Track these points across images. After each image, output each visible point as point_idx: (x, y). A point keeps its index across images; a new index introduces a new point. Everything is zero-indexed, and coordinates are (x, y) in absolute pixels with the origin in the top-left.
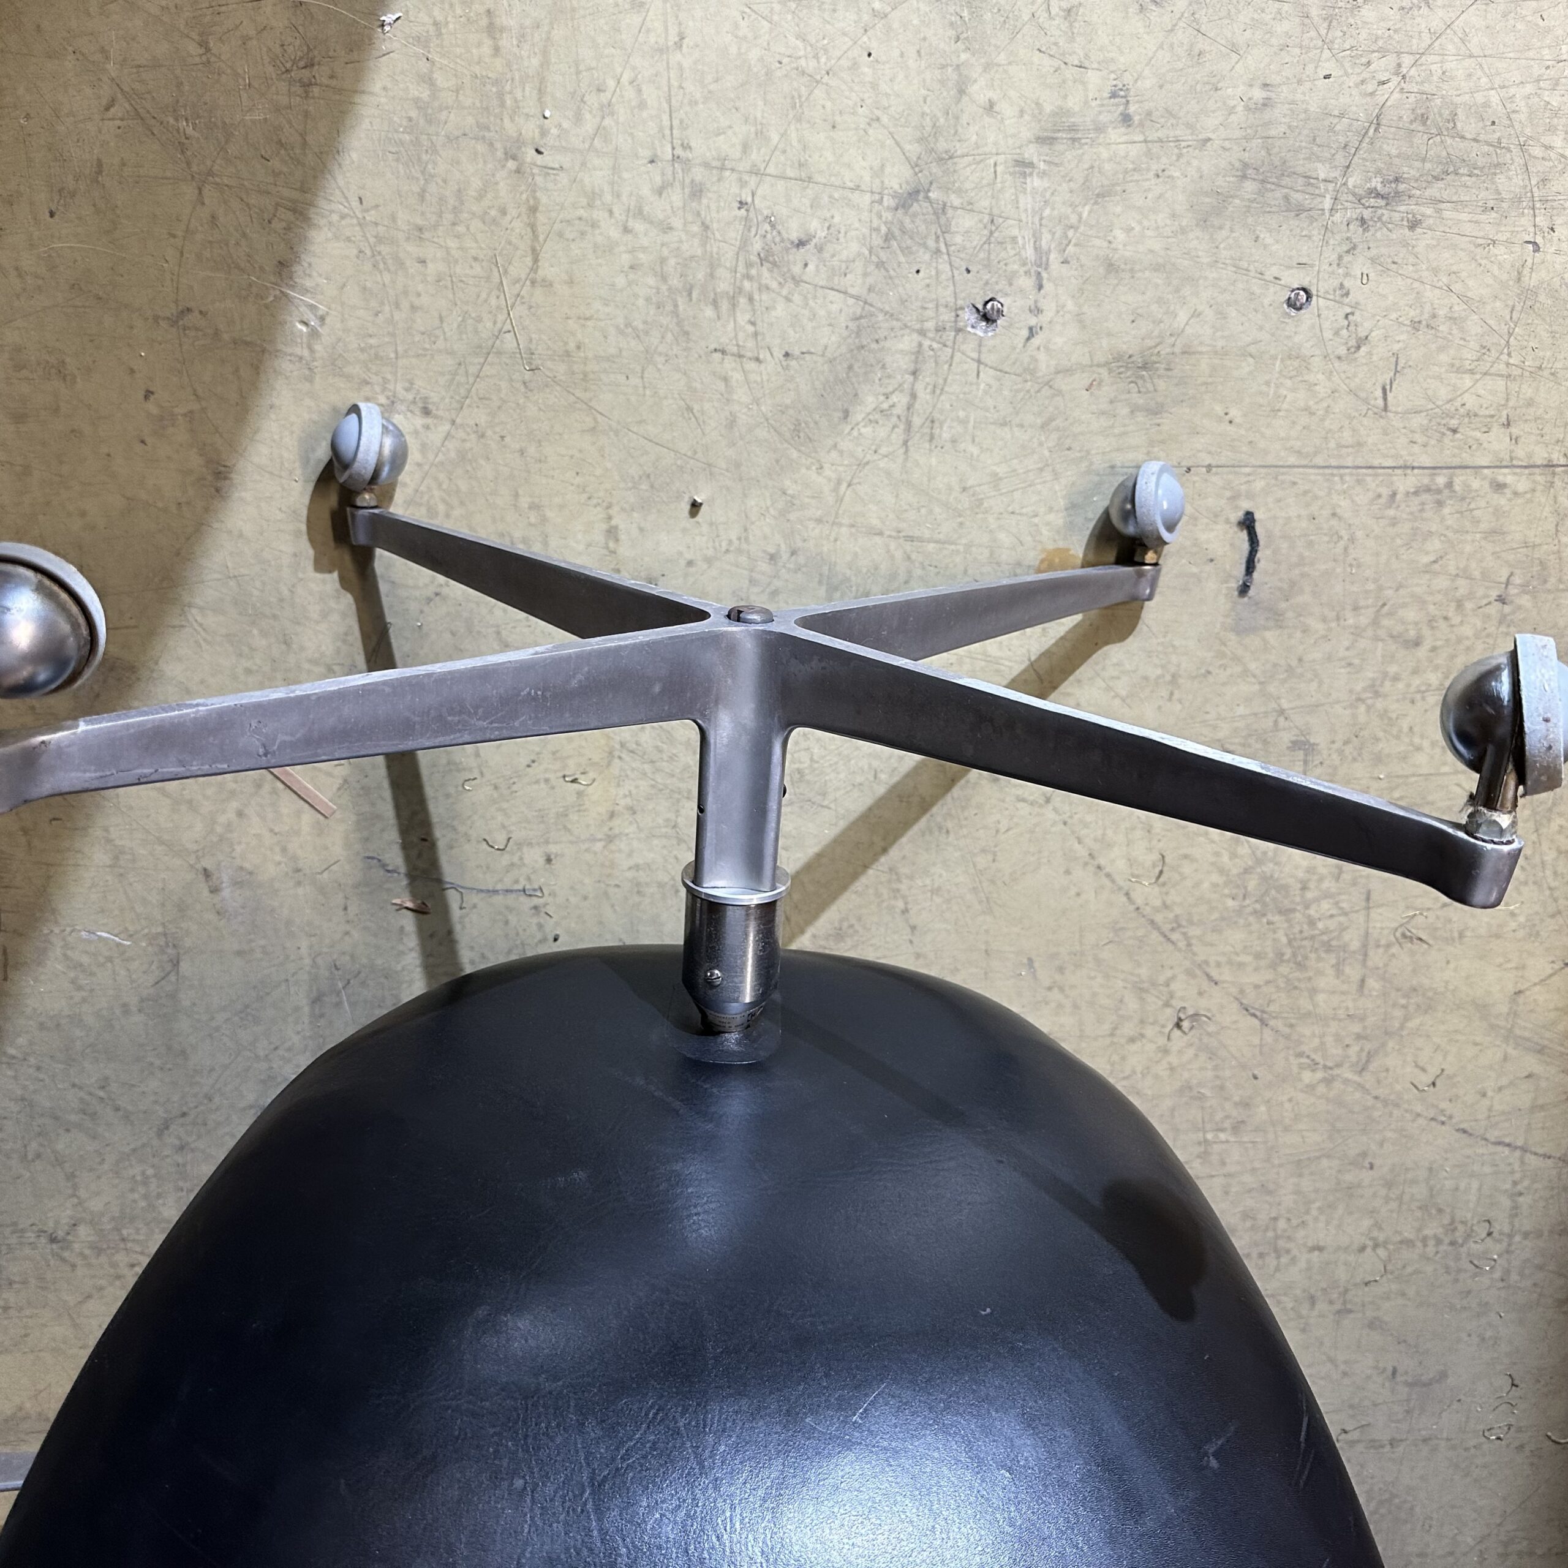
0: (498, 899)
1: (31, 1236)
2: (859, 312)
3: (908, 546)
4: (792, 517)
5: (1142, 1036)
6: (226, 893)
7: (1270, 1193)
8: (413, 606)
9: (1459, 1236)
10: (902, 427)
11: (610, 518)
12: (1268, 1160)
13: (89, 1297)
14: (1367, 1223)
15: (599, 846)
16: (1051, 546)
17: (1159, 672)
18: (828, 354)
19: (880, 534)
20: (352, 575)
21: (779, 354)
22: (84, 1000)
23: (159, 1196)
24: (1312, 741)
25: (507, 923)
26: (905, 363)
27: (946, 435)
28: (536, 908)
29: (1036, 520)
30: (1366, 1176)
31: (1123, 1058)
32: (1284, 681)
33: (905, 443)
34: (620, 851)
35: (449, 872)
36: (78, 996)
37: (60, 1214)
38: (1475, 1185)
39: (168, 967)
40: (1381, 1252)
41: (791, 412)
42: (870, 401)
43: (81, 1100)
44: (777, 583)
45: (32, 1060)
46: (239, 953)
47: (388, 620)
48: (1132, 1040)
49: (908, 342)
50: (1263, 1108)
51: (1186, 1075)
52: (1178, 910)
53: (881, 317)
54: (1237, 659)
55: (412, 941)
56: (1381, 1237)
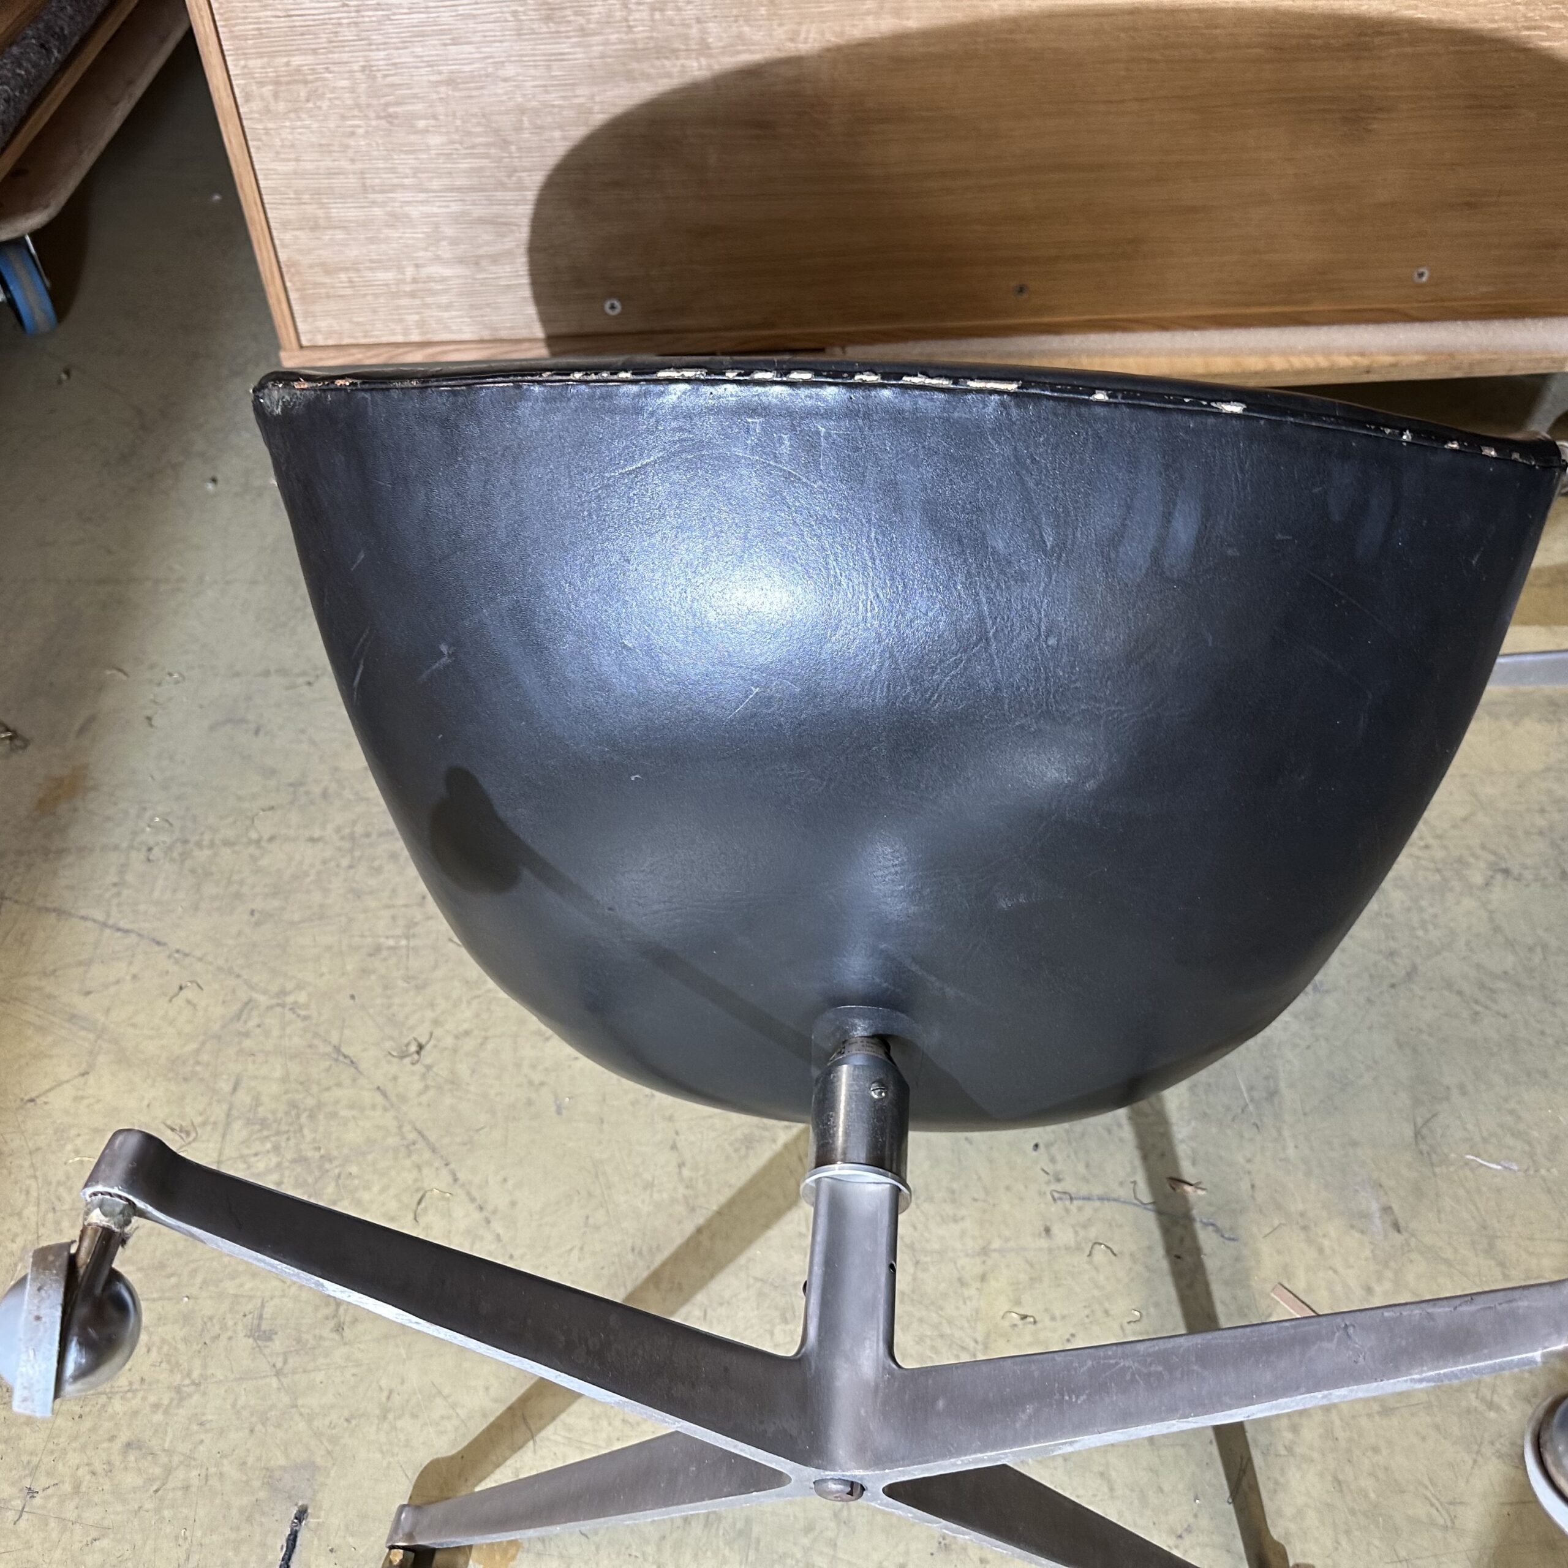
0: (1097, 1190)
1: (1527, 876)
5: (457, 1037)
6: (1375, 1207)
8: (1204, 1522)
9: (179, 848)
12: (351, 920)
14: (264, 862)
15: (996, 1244)
17: (400, 1424)
20: (1273, 1559)
22: (1506, 1100)
23: (1409, 910)
24: (251, 1340)
25: (1087, 1166)
28: (1059, 1180)
30: (258, 904)
31: (477, 1015)
32: (272, 1407)
34: (974, 1238)
35: (1150, 1221)
36: (1512, 1104)
37: (1501, 894)
38: (156, 894)
39: (1425, 1131)
40: (254, 835)
43: (1495, 1001)
45: (1550, 1041)
46: (1355, 1144)
47: (1231, 1507)
48: (467, 1033)
50: (349, 968)
51: (419, 1000)
52: (408, 1163)
54: (318, 1435)
55: (1182, 1150)
56: (252, 849)
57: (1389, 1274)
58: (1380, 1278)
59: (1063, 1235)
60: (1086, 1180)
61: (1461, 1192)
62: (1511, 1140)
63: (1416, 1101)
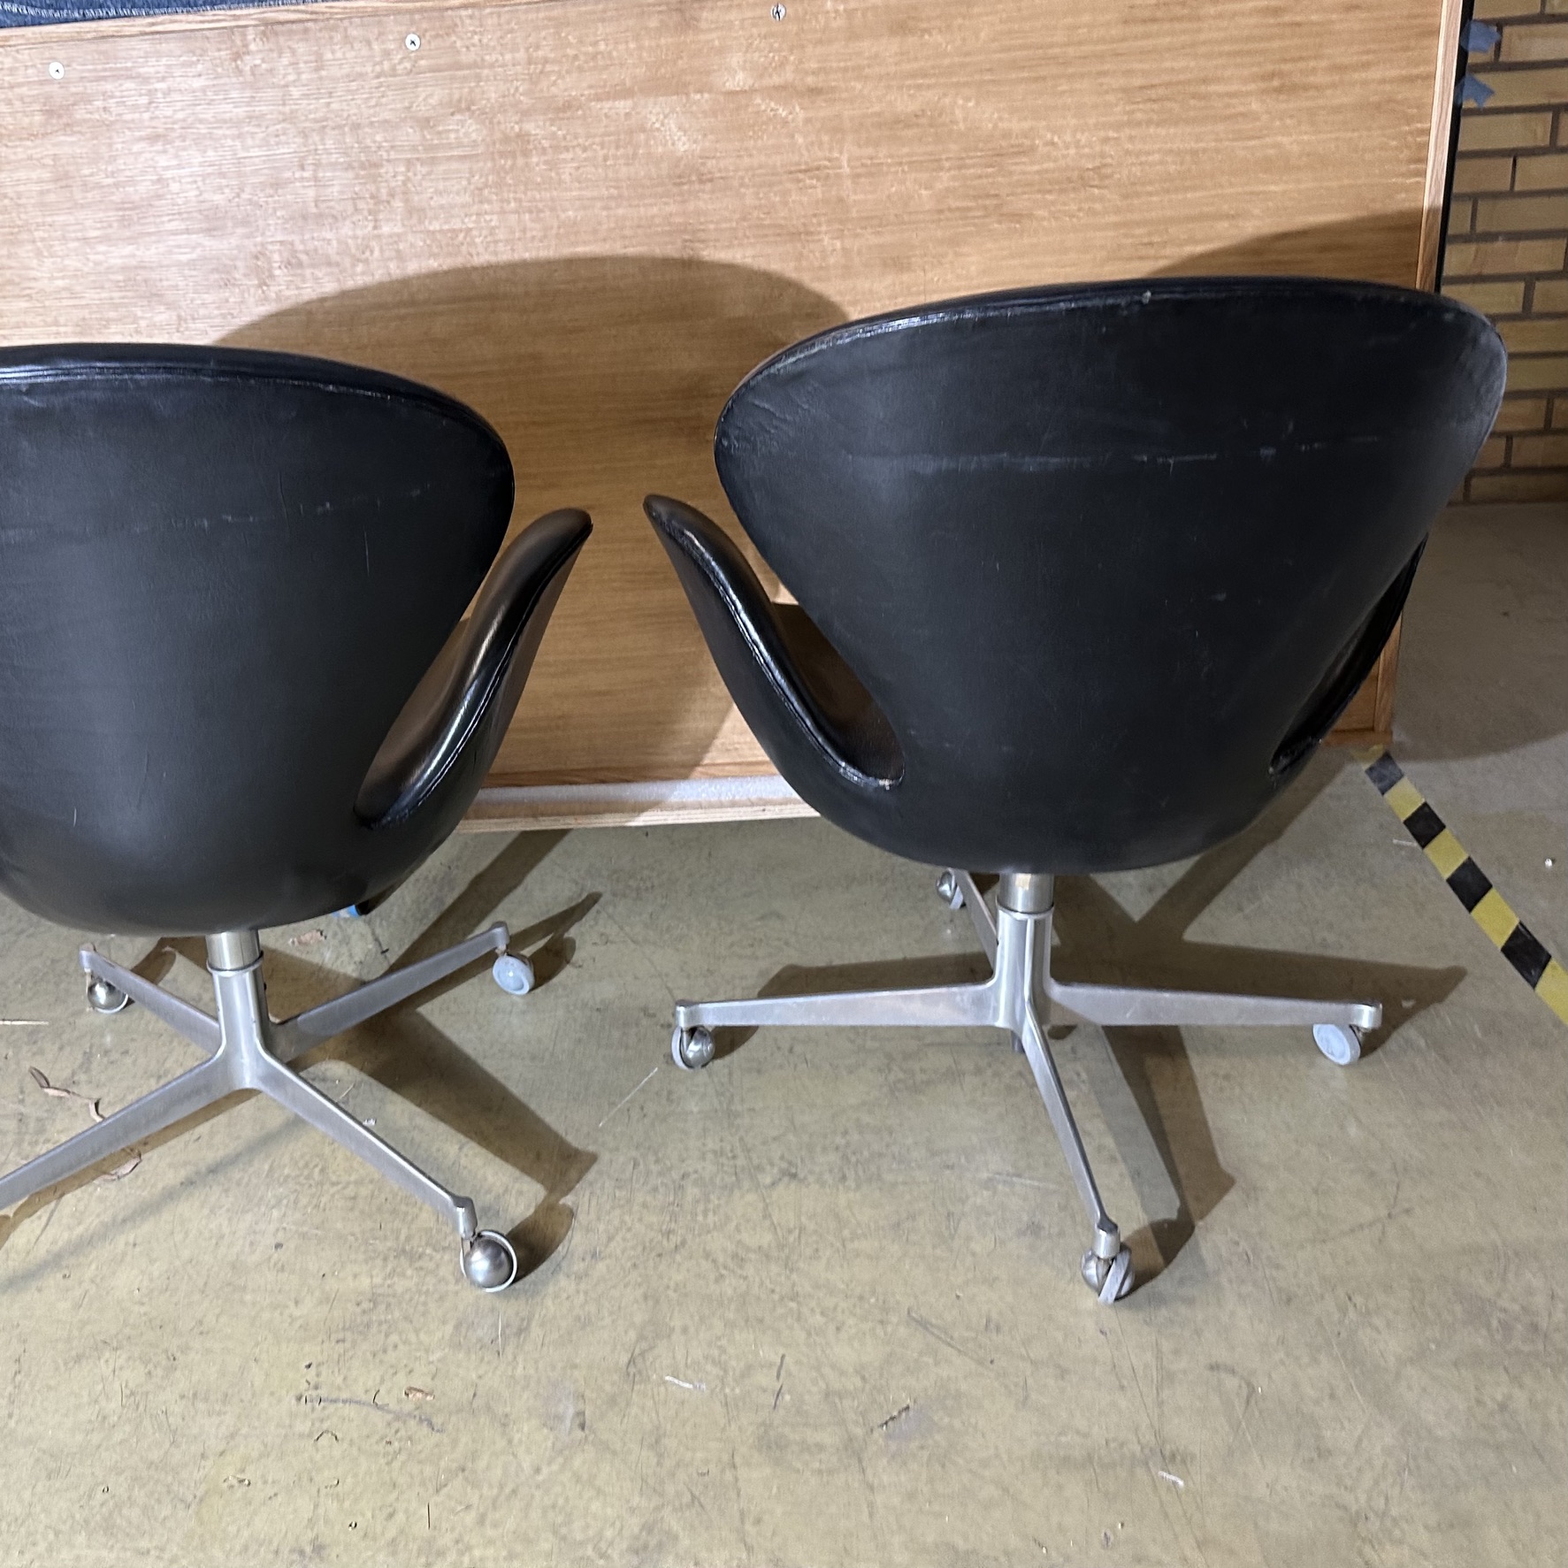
0: (344, 1396)
6: (571, 1413)
22: (719, 1339)
28: (316, 1388)
39: (639, 1361)
57: (560, 1459)
58: (551, 1461)
59: (301, 1426)
61: (650, 1403)
62: (709, 1367)
63: (641, 1337)
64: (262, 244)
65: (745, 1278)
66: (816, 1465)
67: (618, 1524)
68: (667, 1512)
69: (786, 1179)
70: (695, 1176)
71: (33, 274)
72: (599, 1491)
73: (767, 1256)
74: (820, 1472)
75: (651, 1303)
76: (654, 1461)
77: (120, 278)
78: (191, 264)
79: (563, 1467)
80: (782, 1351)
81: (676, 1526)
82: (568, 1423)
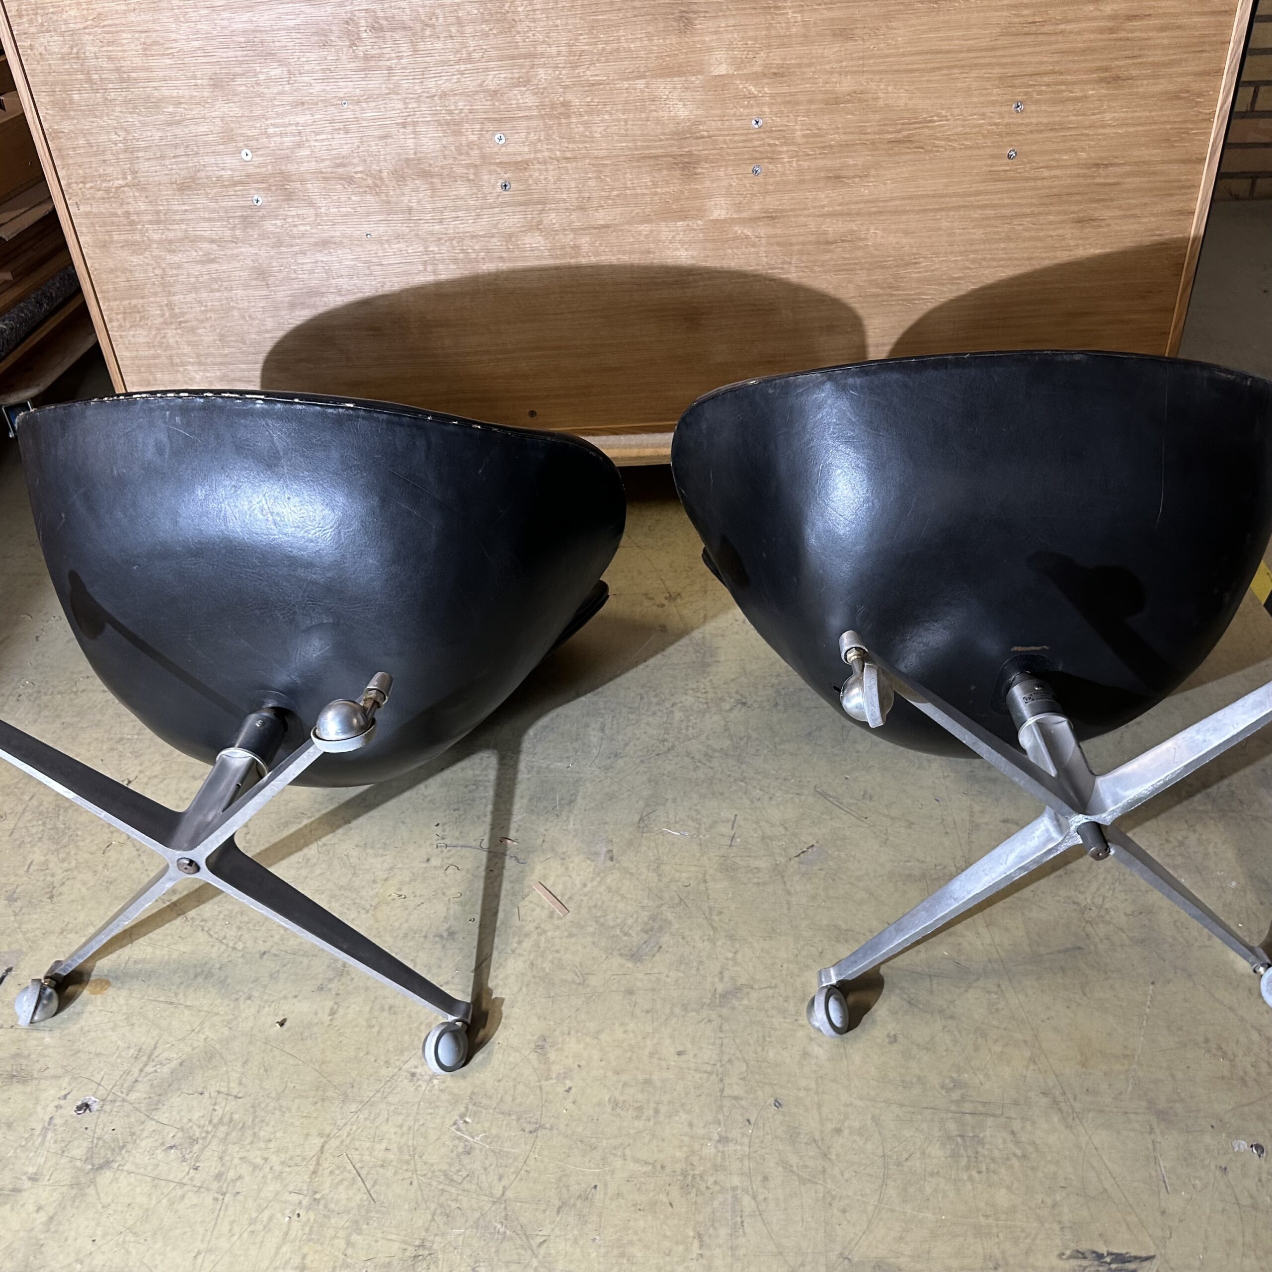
0: (461, 843)
1: (755, 705)
2: (154, 1113)
3: (174, 1000)
4: (231, 1017)
5: (149, 778)
6: (604, 850)
7: (117, 714)
8: (456, 980)
9: (35, 695)
10: (153, 1056)
11: (331, 1020)
12: (112, 727)
13: (733, 680)
14: (76, 701)
15: (399, 866)
16: (99, 996)
17: (68, 936)
18: (179, 1093)
19: (186, 1006)
20: (484, 995)
21: (206, 1095)
22: (696, 805)
23: (682, 721)
24: (6, 902)
25: (461, 833)
26: (139, 1087)
27: (132, 1051)
28: (443, 839)
29: (101, 1008)
30: (68, 720)
31: (163, 769)
32: (9, 928)
33: (155, 1048)
34: (388, 863)
35: (484, 856)
36: (698, 807)
37: (738, 714)
38: (17, 715)
39: (646, 818)
40: (75, 689)
41: (210, 1066)
42: (166, 1070)
44: (251, 985)
45: (732, 779)
46: (606, 823)
47: (473, 974)
48: (155, 776)
49: (133, 1096)
50: (104, 748)
52: (107, 830)
53: (143, 1109)
54: (27, 940)
55: (513, 826)
56: (72, 696)
57: (598, 879)
58: (593, 880)
59: (435, 862)
60: (458, 839)
61: (653, 844)
62: (690, 823)
63: (647, 805)
64: (352, 12)
65: (712, 768)
66: (756, 880)
67: (635, 916)
68: (664, 908)
69: (739, 706)
70: (680, 705)
71: (174, 36)
72: (623, 897)
73: (726, 755)
74: (758, 884)
75: (653, 784)
76: (656, 879)
77: (242, 40)
78: (297, 28)
79: (600, 883)
80: (736, 812)
81: (670, 916)
82: (602, 857)
